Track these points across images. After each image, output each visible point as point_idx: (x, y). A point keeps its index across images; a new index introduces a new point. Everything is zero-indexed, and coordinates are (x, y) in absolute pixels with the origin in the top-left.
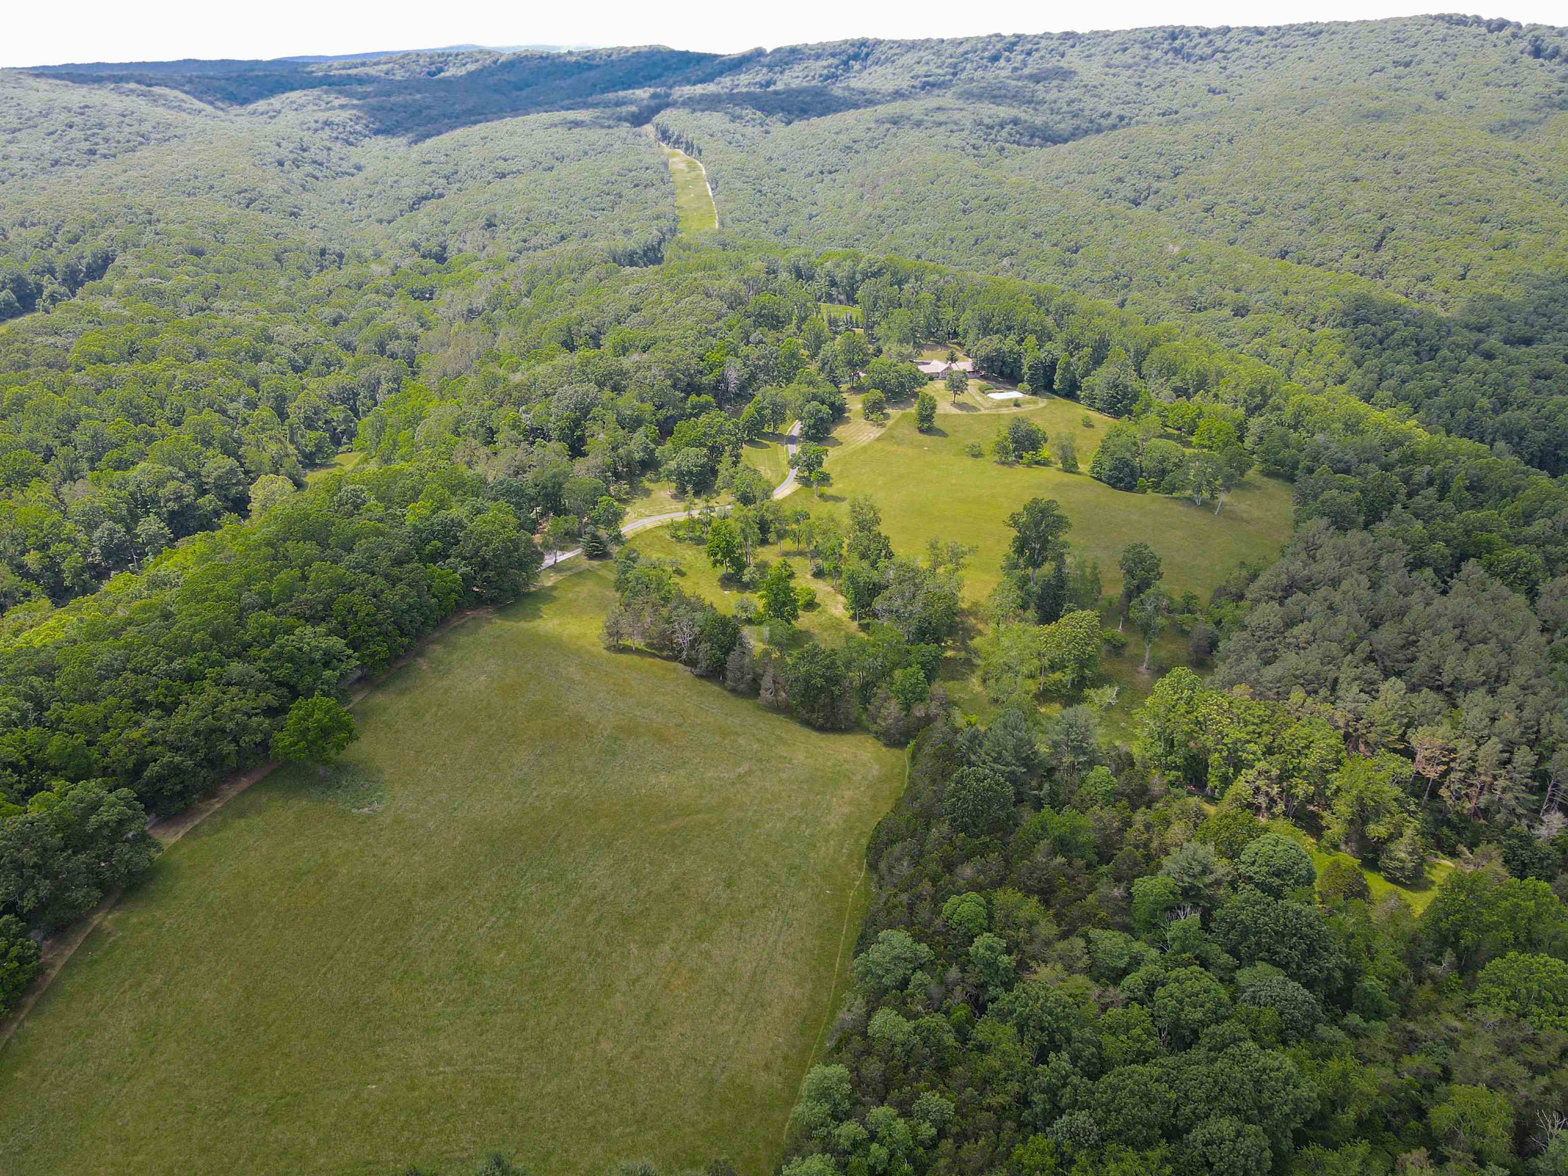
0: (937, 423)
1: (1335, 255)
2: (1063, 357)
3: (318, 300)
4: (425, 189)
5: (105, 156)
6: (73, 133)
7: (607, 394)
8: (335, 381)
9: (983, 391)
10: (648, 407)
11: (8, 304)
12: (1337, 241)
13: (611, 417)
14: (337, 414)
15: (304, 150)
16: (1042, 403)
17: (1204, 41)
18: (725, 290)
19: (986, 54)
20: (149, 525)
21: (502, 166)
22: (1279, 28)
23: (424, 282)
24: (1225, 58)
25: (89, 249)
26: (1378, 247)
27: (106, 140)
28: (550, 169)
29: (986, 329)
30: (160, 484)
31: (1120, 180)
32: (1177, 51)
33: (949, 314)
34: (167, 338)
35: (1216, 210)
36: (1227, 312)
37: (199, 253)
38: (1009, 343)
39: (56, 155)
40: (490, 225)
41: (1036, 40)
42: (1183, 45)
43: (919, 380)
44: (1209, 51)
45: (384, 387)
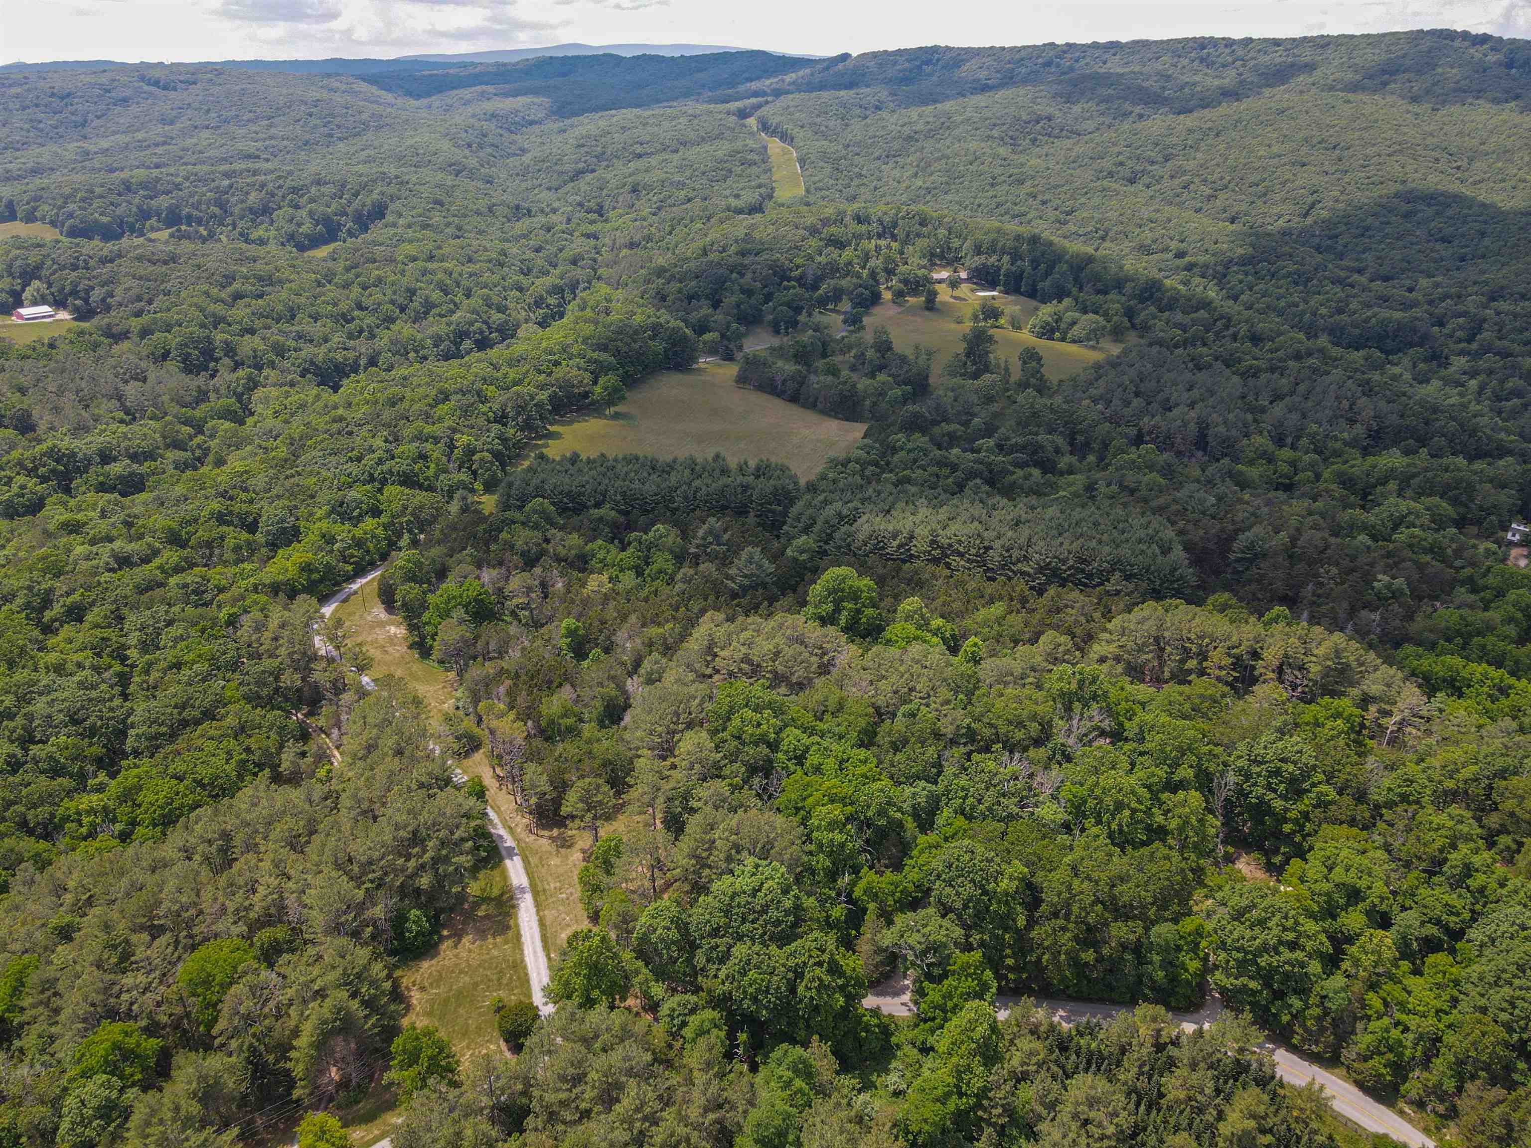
0: (937, 305)
1: (1271, 220)
2: (1029, 269)
3: (524, 236)
4: (581, 165)
5: (340, 139)
6: (314, 121)
7: (734, 275)
8: (549, 281)
9: (972, 291)
10: (759, 285)
11: (321, 235)
12: (1276, 210)
13: (736, 287)
14: (552, 301)
15: (485, 136)
16: (1011, 298)
17: (1228, 51)
18: (808, 224)
19: (1040, 61)
20: (467, 344)
21: (639, 149)
22: (1294, 40)
23: (592, 228)
24: (1244, 66)
25: (368, 200)
26: (1306, 215)
27: (339, 126)
28: (676, 151)
29: (978, 250)
30: (471, 324)
31: (1121, 164)
32: (1202, 60)
33: (955, 243)
34: (446, 250)
35: (1192, 187)
36: (1170, 255)
37: (442, 204)
38: (993, 259)
39: (307, 137)
40: (634, 190)
41: (1084, 48)
42: (1209, 54)
43: (928, 280)
44: (1230, 59)
45: (582, 286)
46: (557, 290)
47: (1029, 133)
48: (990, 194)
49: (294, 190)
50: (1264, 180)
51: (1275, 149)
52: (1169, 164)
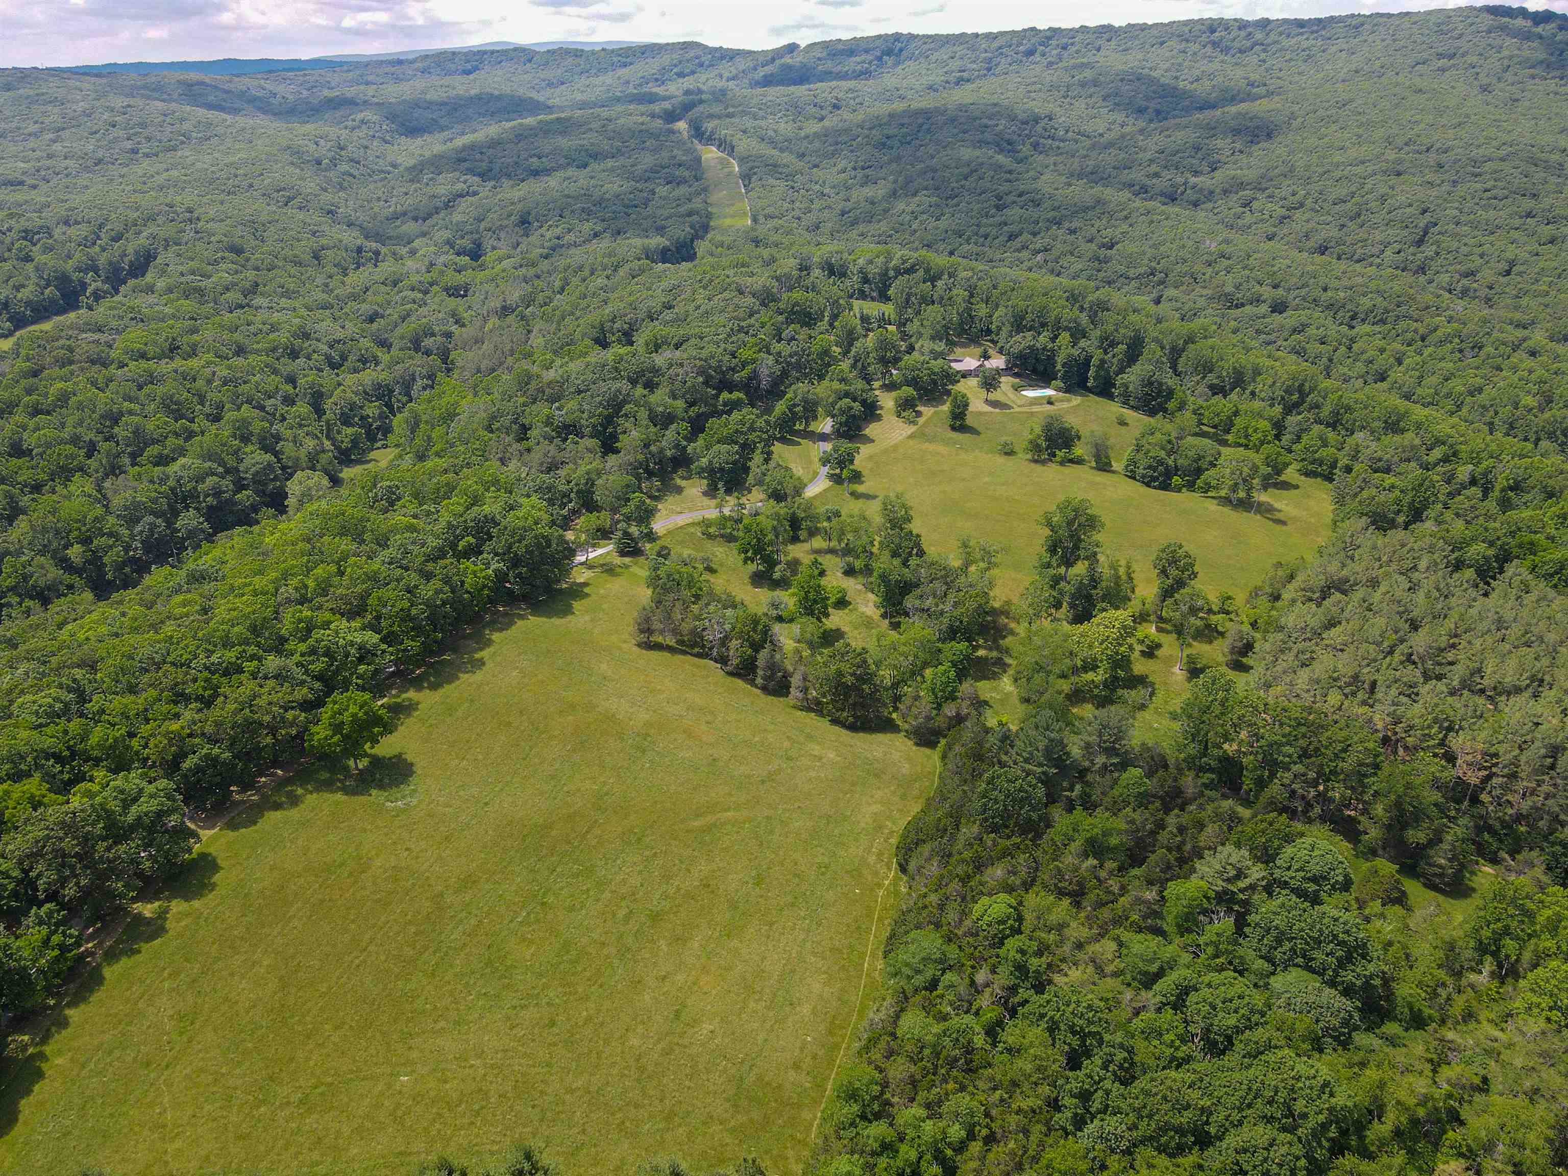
0: (969, 421)
1: (1375, 250)
2: (1098, 355)
3: (354, 297)
4: (460, 186)
5: (147, 155)
6: (116, 132)
7: (639, 391)
8: (369, 376)
9: (1017, 388)
10: (680, 404)
11: (53, 302)
12: (1378, 236)
13: (643, 414)
14: (372, 410)
15: (342, 149)
16: (1076, 400)
17: (1243, 33)
18: (758, 287)
19: (1021, 48)
20: (189, 520)
21: (535, 162)
22: (1320, 20)
23: (460, 279)
24: (1265, 51)
25: (133, 245)
26: (1420, 242)
27: (149, 139)
28: (585, 166)
29: (1019, 325)
30: (200, 479)
31: (1156, 175)
32: (1215, 44)
33: (982, 310)
34: (207, 334)
35: (1255, 205)
36: (1264, 308)
37: (239, 251)
38: (1043, 339)
39: (100, 154)
40: (524, 222)
41: (1073, 33)
42: (1222, 38)
43: (952, 377)
44: (1249, 44)
45: (420, 383)
46: (382, 393)
47: (1029, 137)
48: (998, 219)
49: (27, 235)
50: (1353, 195)
51: (1353, 153)
52: (1217, 174)
